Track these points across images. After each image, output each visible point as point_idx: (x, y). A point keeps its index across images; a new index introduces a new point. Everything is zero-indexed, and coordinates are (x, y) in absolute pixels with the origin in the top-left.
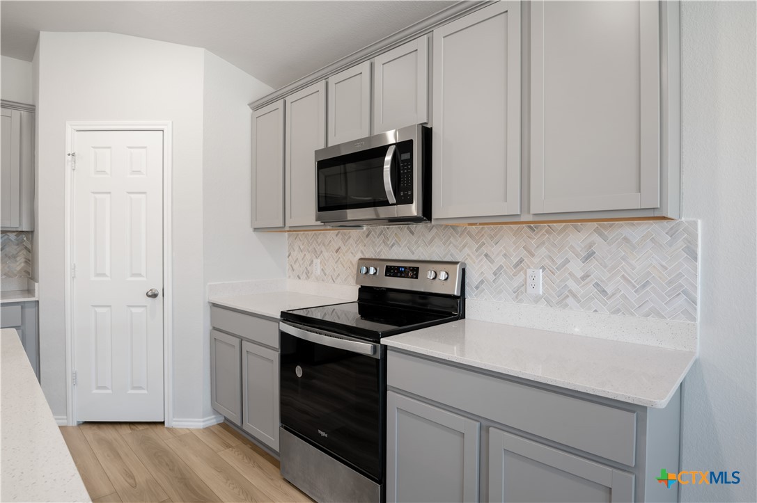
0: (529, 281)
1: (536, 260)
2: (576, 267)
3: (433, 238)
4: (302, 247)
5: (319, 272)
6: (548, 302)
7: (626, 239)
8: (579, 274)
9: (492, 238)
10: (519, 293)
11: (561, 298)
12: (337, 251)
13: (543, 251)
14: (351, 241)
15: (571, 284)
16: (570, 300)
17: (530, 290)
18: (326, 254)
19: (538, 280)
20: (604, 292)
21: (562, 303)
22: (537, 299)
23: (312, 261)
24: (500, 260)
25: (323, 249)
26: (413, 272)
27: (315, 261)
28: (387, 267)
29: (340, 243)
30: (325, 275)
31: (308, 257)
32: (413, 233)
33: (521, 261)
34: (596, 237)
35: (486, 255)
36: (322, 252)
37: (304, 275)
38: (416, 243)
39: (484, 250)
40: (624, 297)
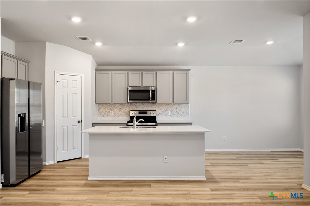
0: (168, 113)
1: (169, 109)
2: (175, 110)
3: (149, 106)
4: (105, 108)
5: (113, 114)
6: (171, 116)
7: (181, 106)
8: (175, 111)
9: (161, 106)
10: (166, 115)
11: (173, 115)
12: (120, 109)
13: (170, 108)
14: (125, 106)
15: (174, 113)
16: (174, 115)
17: (168, 114)
18: (115, 110)
19: (169, 113)
20: (179, 114)
21: (173, 116)
22: (169, 116)
23: (110, 112)
24: (163, 110)
25: (114, 108)
26: (146, 113)
27: (111, 111)
28: (139, 112)
29: (121, 107)
30: (115, 115)
31: (108, 111)
32: (143, 105)
33: (166, 110)
34: (177, 106)
35: (160, 109)
36: (114, 109)
37: (106, 115)
38: (145, 107)
39: (160, 108)
40: (181, 114)
